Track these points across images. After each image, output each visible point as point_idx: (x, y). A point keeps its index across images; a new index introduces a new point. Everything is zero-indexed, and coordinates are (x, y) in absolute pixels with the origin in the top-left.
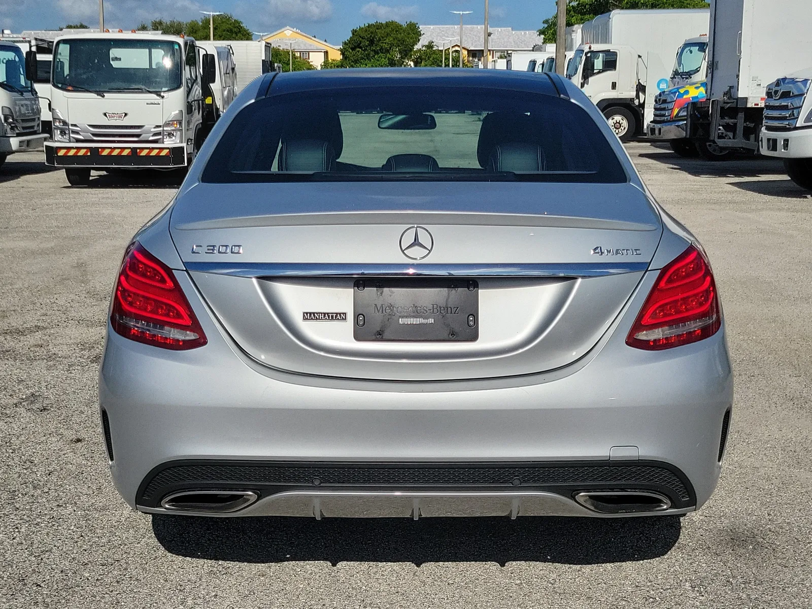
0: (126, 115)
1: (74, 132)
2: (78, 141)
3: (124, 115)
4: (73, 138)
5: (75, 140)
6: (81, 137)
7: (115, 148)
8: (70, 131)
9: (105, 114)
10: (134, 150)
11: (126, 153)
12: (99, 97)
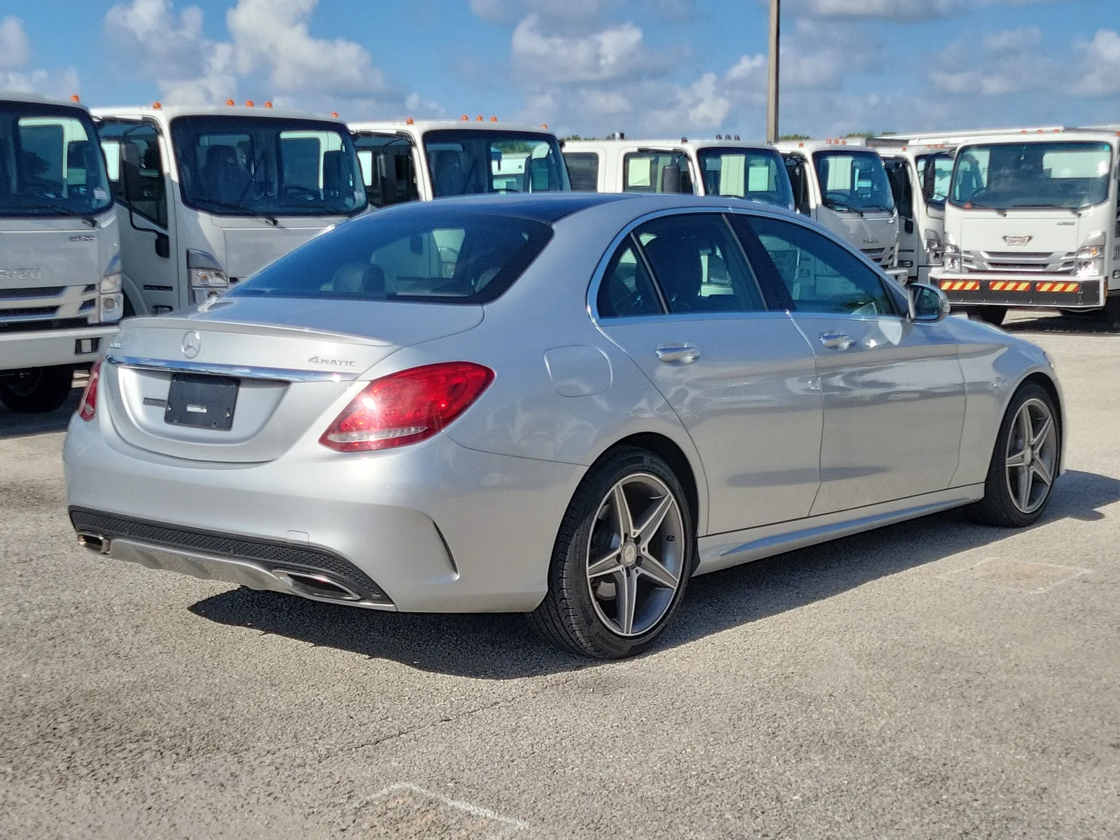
0: (1030, 238)
1: (967, 261)
2: (971, 271)
3: (1027, 238)
4: (966, 268)
5: (967, 271)
6: (974, 267)
7: (1009, 281)
8: (963, 260)
9: (1005, 238)
10: (1033, 283)
11: (1022, 287)
12: (1000, 216)
